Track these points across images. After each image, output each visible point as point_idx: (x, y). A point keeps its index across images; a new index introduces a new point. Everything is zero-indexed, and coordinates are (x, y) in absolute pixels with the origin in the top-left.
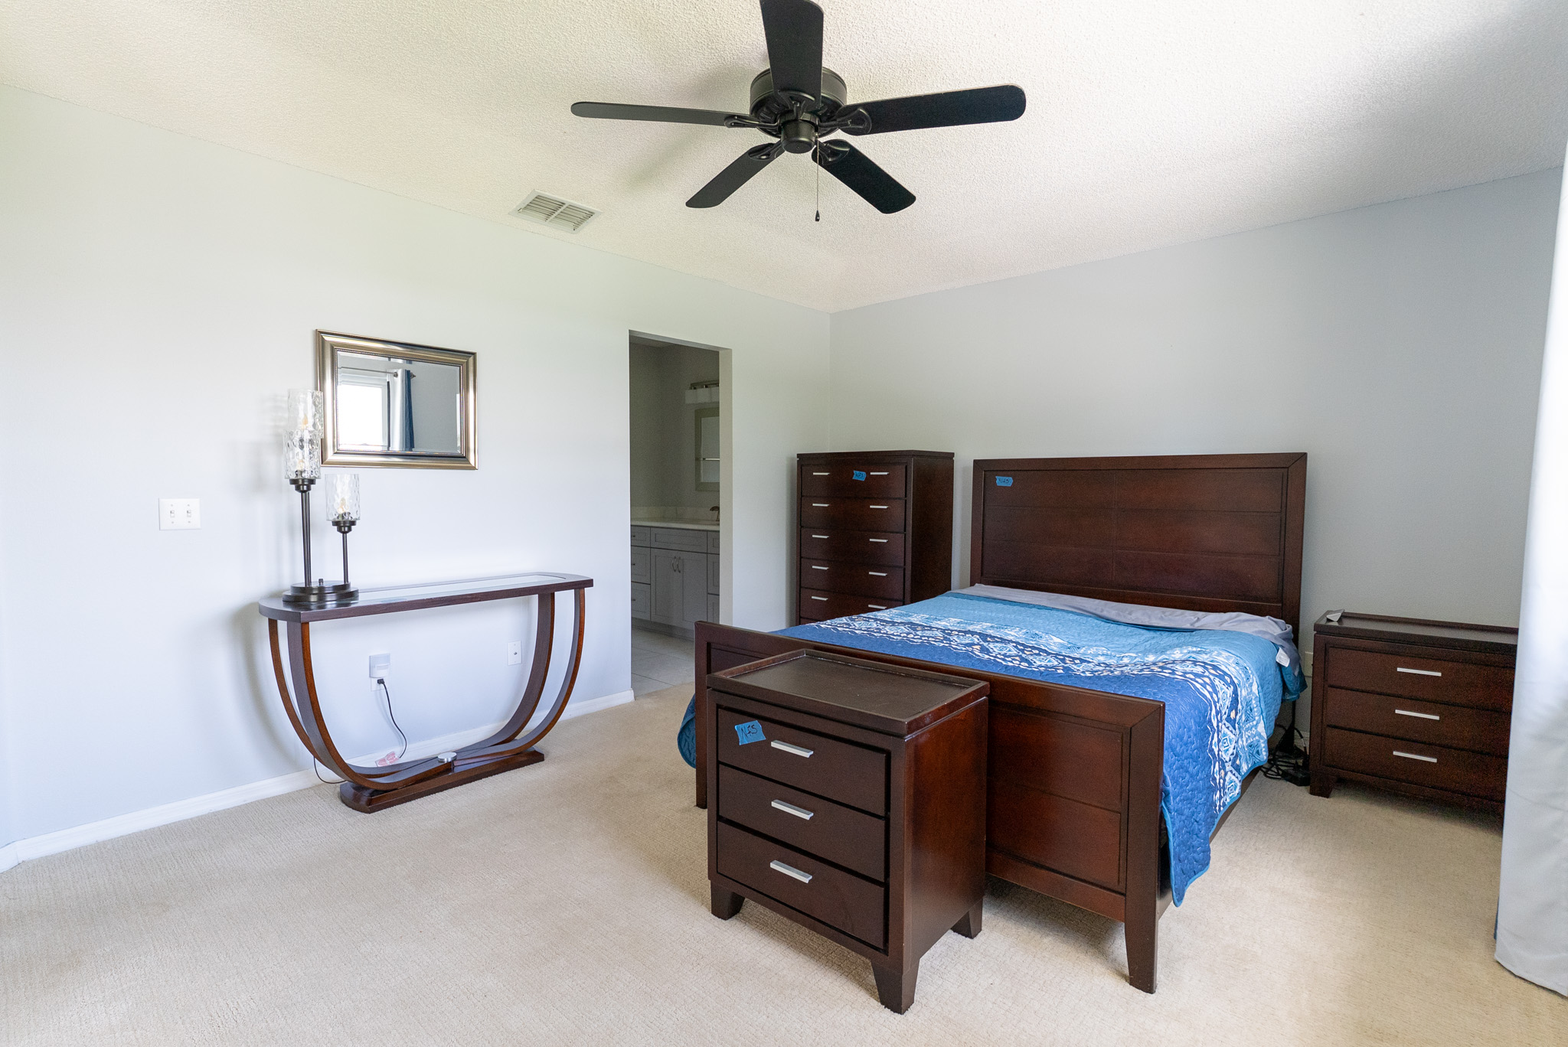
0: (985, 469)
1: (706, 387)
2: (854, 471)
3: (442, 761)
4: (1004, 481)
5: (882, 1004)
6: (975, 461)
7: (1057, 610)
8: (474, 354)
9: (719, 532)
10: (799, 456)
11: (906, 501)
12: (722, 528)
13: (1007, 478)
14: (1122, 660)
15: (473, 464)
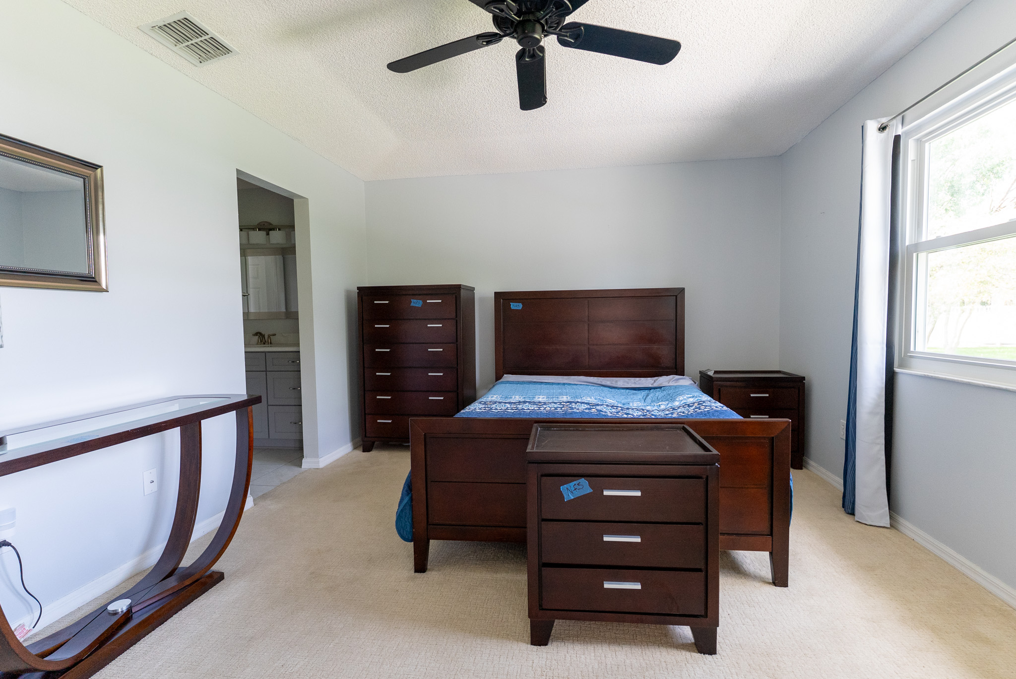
0: (502, 299)
1: (279, 230)
2: (412, 300)
3: (115, 613)
4: (516, 306)
5: (701, 653)
6: (495, 292)
7: (576, 385)
8: (100, 167)
9: (299, 352)
10: (359, 288)
11: (457, 320)
12: (302, 349)
13: (518, 304)
14: (660, 407)
15: (104, 286)
